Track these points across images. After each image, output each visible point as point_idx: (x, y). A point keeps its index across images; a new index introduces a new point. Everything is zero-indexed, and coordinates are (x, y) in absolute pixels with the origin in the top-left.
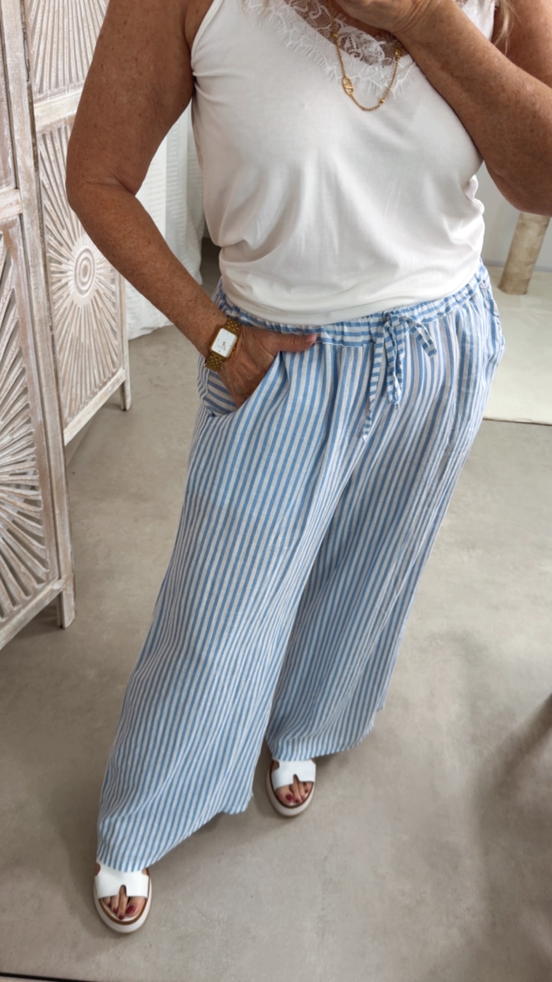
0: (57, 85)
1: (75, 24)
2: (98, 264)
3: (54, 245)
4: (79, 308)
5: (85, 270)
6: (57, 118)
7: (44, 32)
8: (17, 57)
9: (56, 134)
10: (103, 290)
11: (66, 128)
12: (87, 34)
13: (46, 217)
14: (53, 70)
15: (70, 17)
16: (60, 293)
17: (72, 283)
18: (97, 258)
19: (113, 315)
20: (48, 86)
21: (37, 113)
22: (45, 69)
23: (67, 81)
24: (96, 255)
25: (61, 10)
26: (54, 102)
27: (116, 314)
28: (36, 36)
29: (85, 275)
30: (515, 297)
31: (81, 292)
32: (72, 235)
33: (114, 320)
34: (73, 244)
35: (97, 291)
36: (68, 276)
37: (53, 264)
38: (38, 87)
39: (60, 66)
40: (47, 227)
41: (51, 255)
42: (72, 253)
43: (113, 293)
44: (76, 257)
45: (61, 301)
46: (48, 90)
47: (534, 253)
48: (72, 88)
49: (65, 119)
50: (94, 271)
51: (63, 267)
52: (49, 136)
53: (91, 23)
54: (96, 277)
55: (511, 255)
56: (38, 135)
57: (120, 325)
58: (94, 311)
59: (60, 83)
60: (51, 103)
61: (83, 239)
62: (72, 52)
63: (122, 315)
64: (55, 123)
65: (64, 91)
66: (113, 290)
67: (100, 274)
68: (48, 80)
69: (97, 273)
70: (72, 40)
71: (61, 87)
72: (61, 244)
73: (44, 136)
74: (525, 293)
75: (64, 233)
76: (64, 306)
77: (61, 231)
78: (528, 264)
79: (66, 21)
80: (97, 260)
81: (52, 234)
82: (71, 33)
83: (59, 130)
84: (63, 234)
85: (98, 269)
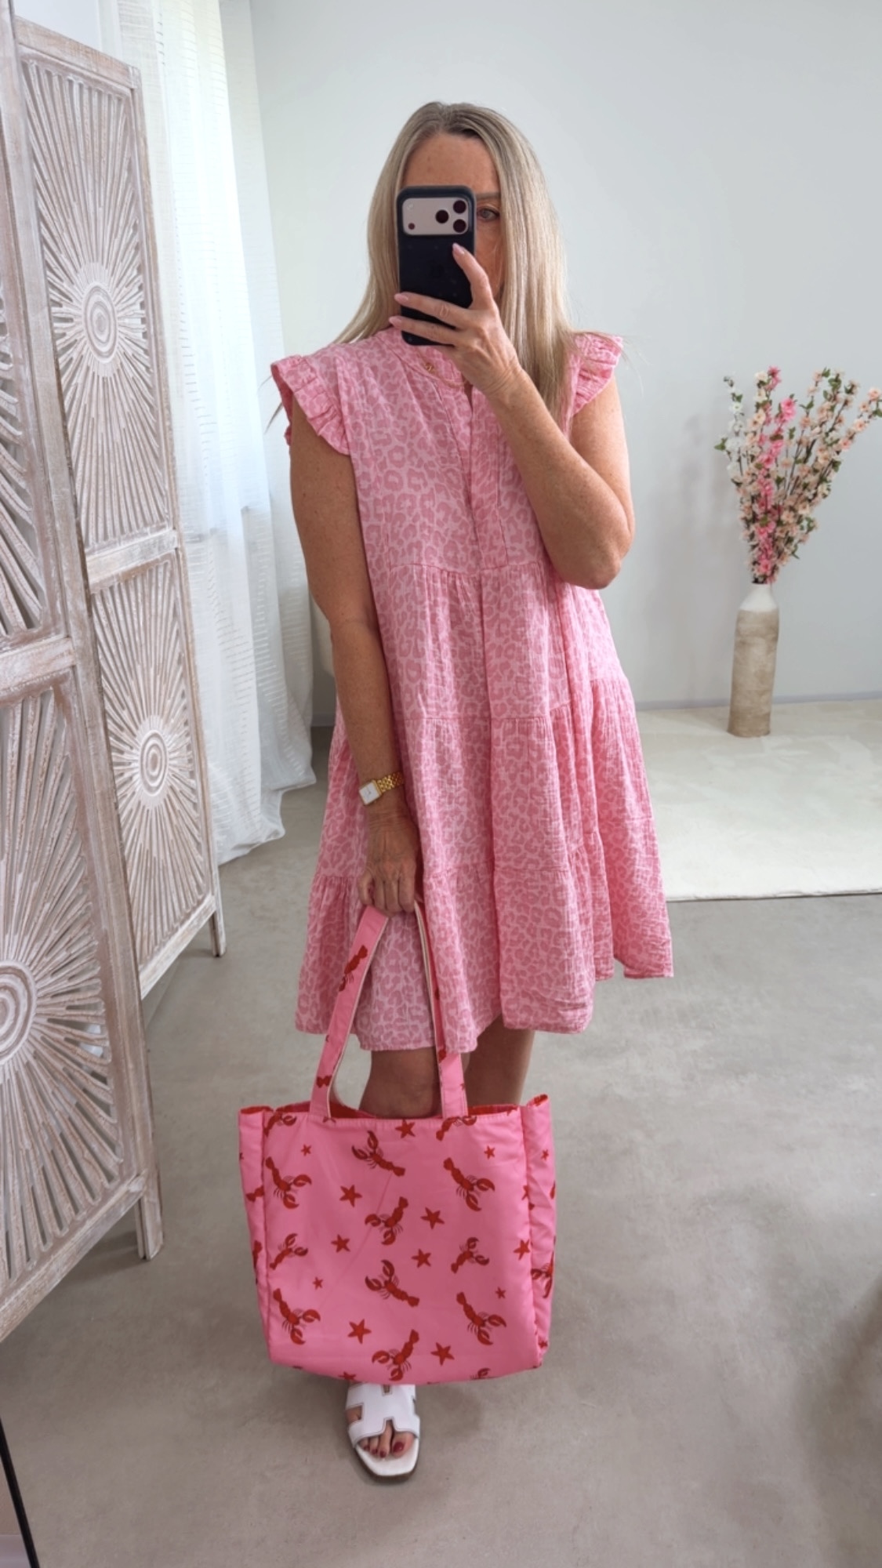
0: (106, 536)
1: (124, 469)
2: (170, 753)
3: (112, 730)
4: (148, 811)
5: (154, 762)
7: (87, 479)
9: (108, 594)
10: (180, 788)
11: (119, 587)
14: (101, 521)
15: (119, 471)
16: (123, 791)
17: (137, 777)
18: (169, 744)
19: (194, 819)
20: (95, 539)
22: (90, 521)
23: (118, 532)
24: (168, 740)
26: (103, 556)
27: (199, 818)
29: (154, 767)
31: (150, 789)
32: (135, 715)
33: (197, 827)
34: (137, 727)
35: (172, 788)
36: (132, 769)
39: (108, 516)
42: (136, 739)
43: (193, 791)
44: (141, 744)
45: (125, 801)
46: (95, 543)
47: (766, 677)
48: (124, 540)
49: (117, 576)
50: (166, 761)
51: (126, 757)
52: (99, 597)
53: (142, 465)
54: (169, 770)
57: (205, 834)
58: (169, 814)
59: (109, 534)
60: (99, 557)
61: (150, 721)
62: (122, 498)
63: (205, 817)
64: (105, 580)
65: (115, 543)
66: (192, 786)
67: (175, 766)
68: (94, 532)
69: (170, 765)
70: (120, 486)
71: (111, 539)
72: (121, 729)
74: (767, 733)
75: (125, 714)
76: (129, 807)
77: (120, 711)
78: (761, 693)
80: (169, 747)
81: (111, 718)
83: (111, 589)
85: (171, 759)
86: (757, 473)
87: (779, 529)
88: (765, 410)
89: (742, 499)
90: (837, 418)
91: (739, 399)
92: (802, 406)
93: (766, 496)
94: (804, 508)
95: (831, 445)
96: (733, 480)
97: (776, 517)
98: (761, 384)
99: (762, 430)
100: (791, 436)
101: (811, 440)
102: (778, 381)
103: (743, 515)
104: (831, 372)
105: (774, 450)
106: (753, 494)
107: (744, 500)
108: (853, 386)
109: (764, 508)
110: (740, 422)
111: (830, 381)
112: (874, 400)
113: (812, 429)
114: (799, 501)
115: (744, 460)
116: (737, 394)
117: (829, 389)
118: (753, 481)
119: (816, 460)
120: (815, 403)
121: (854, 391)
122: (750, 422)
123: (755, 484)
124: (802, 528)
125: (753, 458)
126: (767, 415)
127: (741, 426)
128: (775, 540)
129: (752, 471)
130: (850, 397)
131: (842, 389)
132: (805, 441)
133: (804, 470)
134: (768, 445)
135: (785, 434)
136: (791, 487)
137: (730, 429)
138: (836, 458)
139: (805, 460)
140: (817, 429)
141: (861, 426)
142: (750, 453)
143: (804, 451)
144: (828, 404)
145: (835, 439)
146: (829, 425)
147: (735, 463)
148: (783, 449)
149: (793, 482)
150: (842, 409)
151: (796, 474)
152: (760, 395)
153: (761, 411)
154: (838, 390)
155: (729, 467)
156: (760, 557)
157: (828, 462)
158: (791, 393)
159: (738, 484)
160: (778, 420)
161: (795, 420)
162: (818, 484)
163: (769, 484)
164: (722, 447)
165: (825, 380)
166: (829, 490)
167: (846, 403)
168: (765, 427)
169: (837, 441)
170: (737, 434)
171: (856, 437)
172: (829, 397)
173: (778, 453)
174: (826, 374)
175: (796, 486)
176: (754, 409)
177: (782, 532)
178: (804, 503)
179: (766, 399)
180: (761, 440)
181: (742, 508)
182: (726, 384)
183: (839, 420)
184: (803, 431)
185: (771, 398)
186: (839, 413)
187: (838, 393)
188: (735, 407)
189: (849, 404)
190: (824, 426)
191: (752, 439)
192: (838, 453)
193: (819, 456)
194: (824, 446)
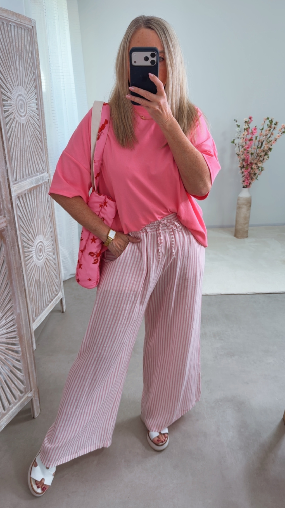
0: (23, 177)
2: (46, 247)
3: (25, 241)
4: (38, 267)
5: (40, 250)
6: (24, 190)
10: (49, 258)
11: (28, 193)
12: (35, 157)
14: (21, 172)
15: (27, 151)
16: (29, 261)
17: (34, 256)
18: (46, 244)
19: (55, 269)
20: (19, 178)
22: (18, 172)
23: (28, 175)
24: (45, 243)
25: (23, 149)
26: (22, 184)
27: (56, 268)
29: (40, 252)
30: (242, 239)
31: (39, 260)
32: (34, 236)
33: (56, 271)
34: (34, 239)
35: (47, 258)
36: (33, 253)
37: (25, 249)
38: (15, 179)
39: (24, 170)
41: (24, 245)
43: (54, 259)
44: (36, 245)
45: (30, 264)
46: (19, 179)
47: (247, 219)
48: (30, 178)
49: (27, 190)
50: (45, 250)
51: (30, 250)
52: (21, 197)
53: (36, 152)
54: (46, 253)
55: (237, 221)
57: (58, 272)
58: (46, 267)
60: (21, 184)
61: (39, 237)
63: (59, 268)
65: (26, 179)
66: (54, 257)
67: (48, 251)
69: (46, 251)
71: (25, 178)
72: (29, 240)
74: (247, 237)
75: (30, 235)
76: (31, 266)
77: (28, 234)
78: (245, 224)
79: (25, 153)
80: (45, 245)
81: (26, 237)
82: (28, 157)
83: (25, 194)
85: (46, 249)
86: (244, 151)
87: (251, 170)
90: (271, 133)
91: (239, 126)
92: (260, 129)
93: (247, 159)
94: (260, 163)
95: (269, 142)
96: (236, 154)
97: (251, 166)
98: (246, 122)
100: (256, 139)
101: (263, 140)
102: (252, 121)
103: (240, 165)
104: (270, 118)
105: (250, 144)
106: (243, 158)
107: (240, 160)
108: (277, 123)
109: (246, 163)
110: (239, 134)
111: (269, 121)
112: (283, 128)
113: (263, 137)
114: (259, 161)
115: (240, 147)
116: (238, 125)
117: (269, 124)
118: (243, 154)
119: (264, 147)
120: (264, 128)
122: (242, 134)
123: (244, 155)
125: (243, 146)
126: (248, 132)
127: (239, 135)
128: (250, 174)
130: (276, 126)
132: (261, 140)
133: (260, 151)
134: (248, 142)
135: (254, 139)
136: (256, 156)
137: (236, 136)
138: (271, 147)
139: (261, 147)
140: (265, 137)
141: (279, 136)
142: (242, 145)
143: (260, 144)
144: (268, 129)
145: (270, 140)
146: (269, 136)
147: (237, 148)
148: (253, 144)
149: (257, 154)
150: (273, 130)
151: (258, 152)
152: (245, 126)
153: (246, 131)
154: (272, 124)
155: (235, 149)
156: (245, 179)
157: (268, 148)
158: (256, 125)
159: (238, 155)
160: (251, 134)
161: (257, 134)
162: (265, 156)
163: (248, 155)
164: (233, 142)
165: (268, 121)
166: (268, 157)
167: (274, 128)
168: (247, 136)
169: (271, 141)
170: (238, 138)
171: (277, 140)
172: (269, 126)
174: (268, 119)
175: (258, 156)
176: (244, 130)
177: (252, 171)
179: (247, 127)
180: (246, 140)
181: (239, 163)
182: (235, 121)
183: (272, 134)
184: (260, 137)
185: (249, 126)
186: (272, 131)
187: (272, 125)
188: (237, 129)
189: (276, 129)
190: (267, 136)
191: (243, 140)
192: (271, 145)
193: (265, 146)
194: (267, 143)
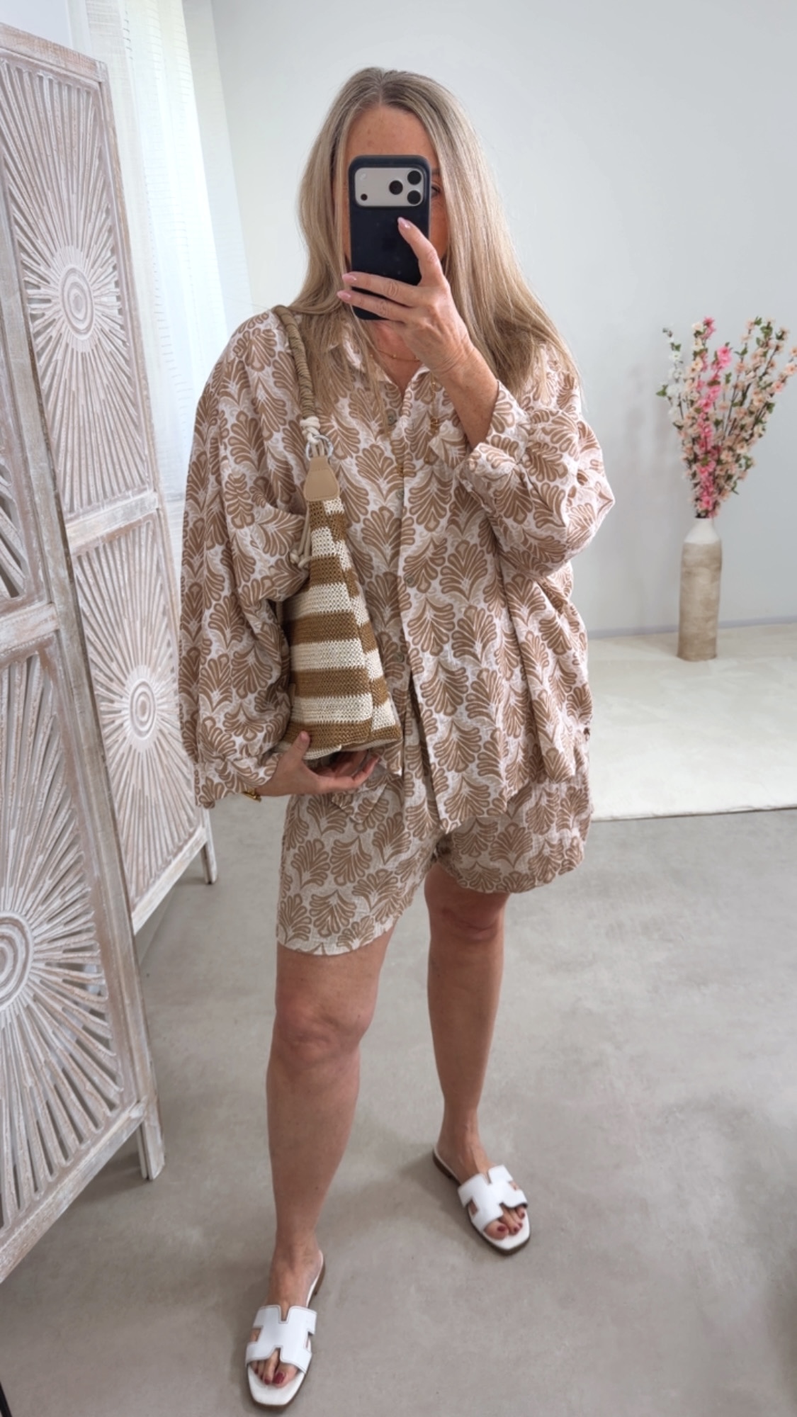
0: (90, 502)
1: (104, 437)
2: (158, 699)
3: (102, 680)
4: (139, 754)
5: (143, 708)
6: (93, 537)
7: (70, 449)
8: (41, 468)
9: (94, 555)
10: (168, 729)
11: (104, 547)
12: (119, 445)
13: (90, 649)
14: (84, 488)
16: (114, 737)
17: (128, 724)
18: (157, 691)
20: (79, 504)
21: (69, 533)
22: (75, 488)
23: (101, 497)
24: (155, 688)
26: (87, 520)
28: (62, 455)
29: (143, 714)
30: (701, 664)
31: (140, 734)
32: (124, 667)
34: (126, 678)
35: (161, 731)
36: (123, 716)
37: (103, 703)
39: (92, 485)
40: (93, 661)
41: (99, 693)
44: (131, 693)
45: (116, 746)
46: (80, 508)
47: (712, 605)
48: (107, 504)
49: (102, 538)
50: (154, 707)
51: (116, 706)
52: (86, 558)
53: (121, 432)
54: (158, 715)
55: (683, 615)
56: (73, 558)
58: (159, 755)
59: (92, 500)
60: (84, 521)
61: (138, 671)
62: (104, 466)
64: (91, 542)
65: (99, 507)
67: (163, 711)
68: (79, 498)
69: (159, 710)
70: (102, 454)
71: (95, 503)
72: (111, 680)
73: (79, 558)
74: (714, 656)
75: (114, 666)
76: (121, 751)
77: (109, 664)
78: (707, 620)
79: (93, 435)
80: (156, 694)
81: (101, 670)
84: (112, 667)
85: (159, 705)
86: (696, 416)
87: (719, 468)
88: (702, 358)
89: (683, 441)
90: (769, 362)
91: (677, 348)
92: (737, 353)
93: (706, 438)
94: (742, 447)
95: (765, 388)
96: (674, 424)
97: (716, 456)
98: (698, 334)
99: (699, 376)
100: (728, 381)
101: (746, 384)
102: (712, 330)
103: (685, 455)
104: (763, 321)
105: (712, 395)
106: (693, 436)
107: (685, 442)
108: (783, 333)
109: (704, 449)
110: (679, 370)
111: (762, 329)
113: (747, 374)
114: (738, 440)
115: (684, 405)
116: (676, 344)
117: (761, 336)
118: (693, 424)
119: (752, 402)
120: (749, 350)
121: (784, 337)
122: (688, 369)
123: (695, 426)
124: (740, 466)
125: (692, 402)
126: (704, 362)
127: (680, 373)
128: (716, 478)
129: (692, 415)
130: (781, 343)
131: (773, 336)
132: (740, 384)
133: (740, 412)
134: (706, 390)
135: (722, 380)
136: (729, 428)
137: (670, 377)
138: (771, 400)
139: (741, 403)
140: (752, 374)
141: (792, 369)
142: (689, 398)
143: (740, 394)
144: (761, 350)
145: (768, 382)
146: (760, 372)
147: (677, 409)
148: (720, 394)
149: (731, 423)
150: (774, 354)
151: (733, 416)
152: (696, 344)
153: (698, 359)
154: (770, 337)
155: (671, 412)
156: (702, 494)
157: (762, 405)
158: (727, 341)
159: (680, 428)
160: (715, 366)
161: (730, 367)
162: (754, 425)
163: (708, 426)
164: (663, 393)
165: (758, 328)
166: (764, 429)
167: (777, 348)
168: (702, 374)
169: (770, 384)
170: (677, 380)
171: (788, 380)
172: (761, 343)
173: (716, 397)
174: (758, 322)
175: (734, 427)
176: (692, 357)
177: (721, 470)
178: (742, 443)
179: (702, 347)
180: (699, 386)
181: (684, 449)
182: (665, 334)
183: (771, 365)
184: (738, 376)
185: (707, 346)
186: (771, 358)
187: (770, 339)
188: (674, 356)
189: (780, 350)
190: (758, 371)
191: (691, 385)
192: (772, 395)
193: (754, 399)
194: (758, 390)
